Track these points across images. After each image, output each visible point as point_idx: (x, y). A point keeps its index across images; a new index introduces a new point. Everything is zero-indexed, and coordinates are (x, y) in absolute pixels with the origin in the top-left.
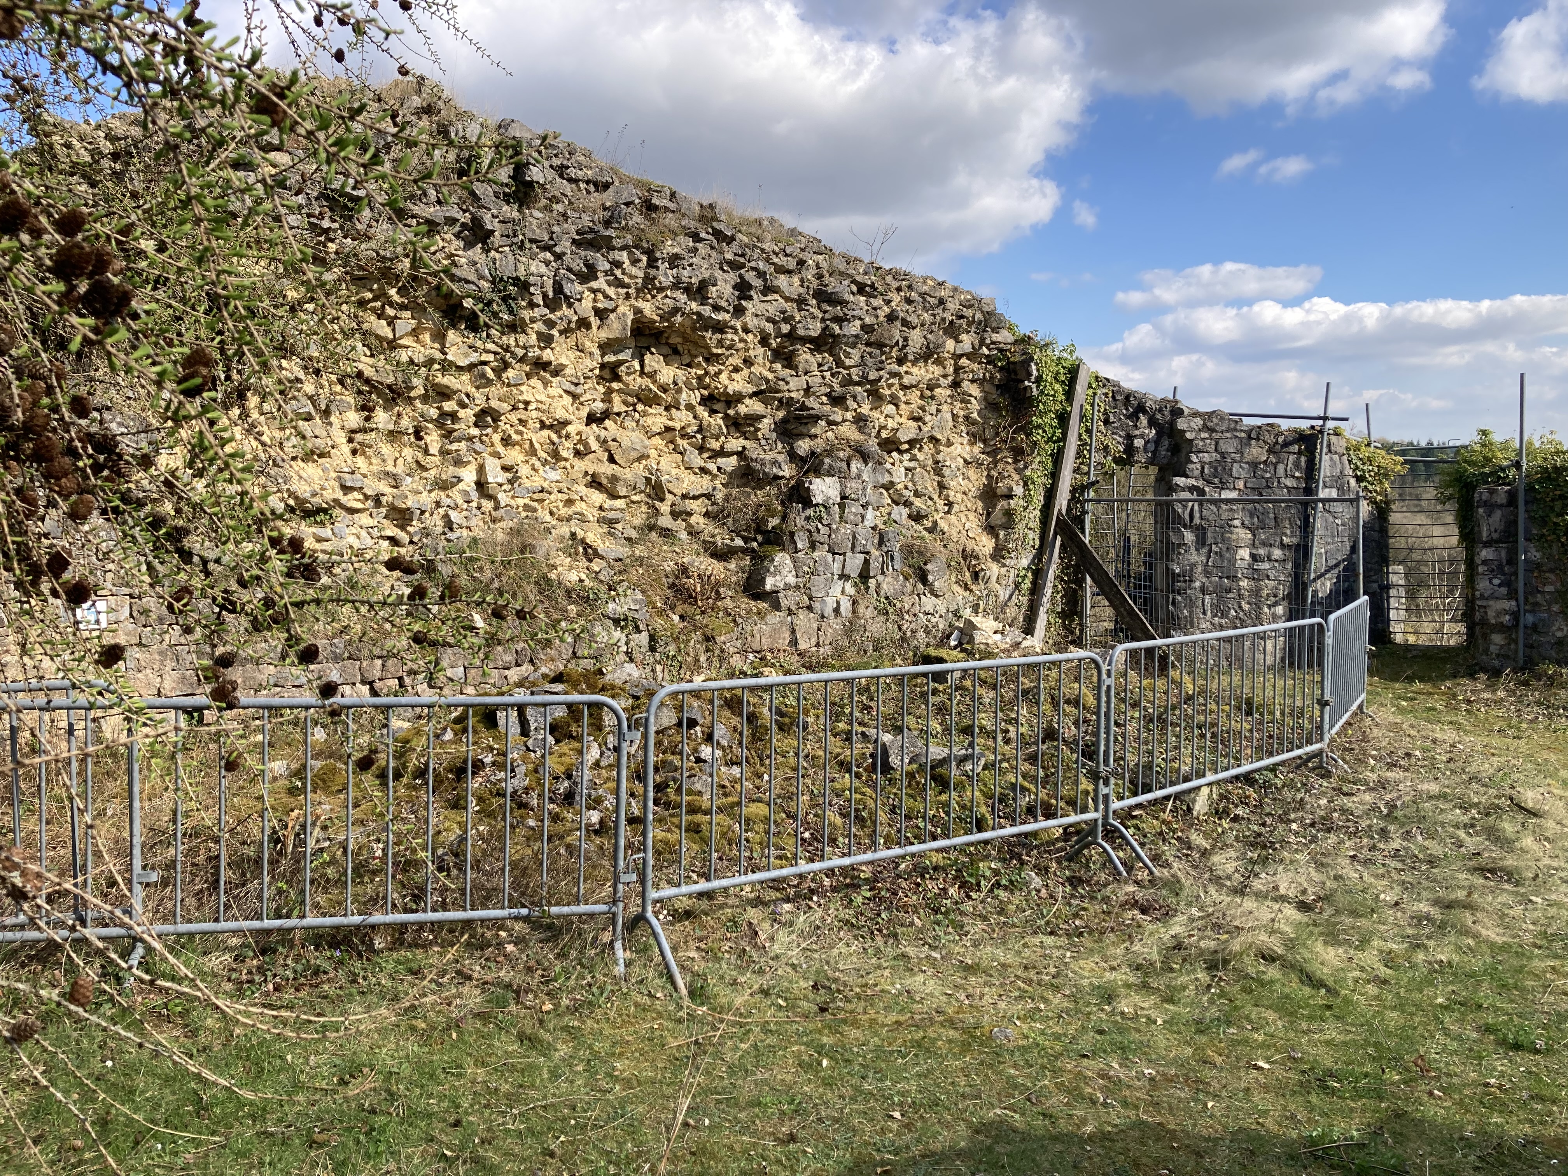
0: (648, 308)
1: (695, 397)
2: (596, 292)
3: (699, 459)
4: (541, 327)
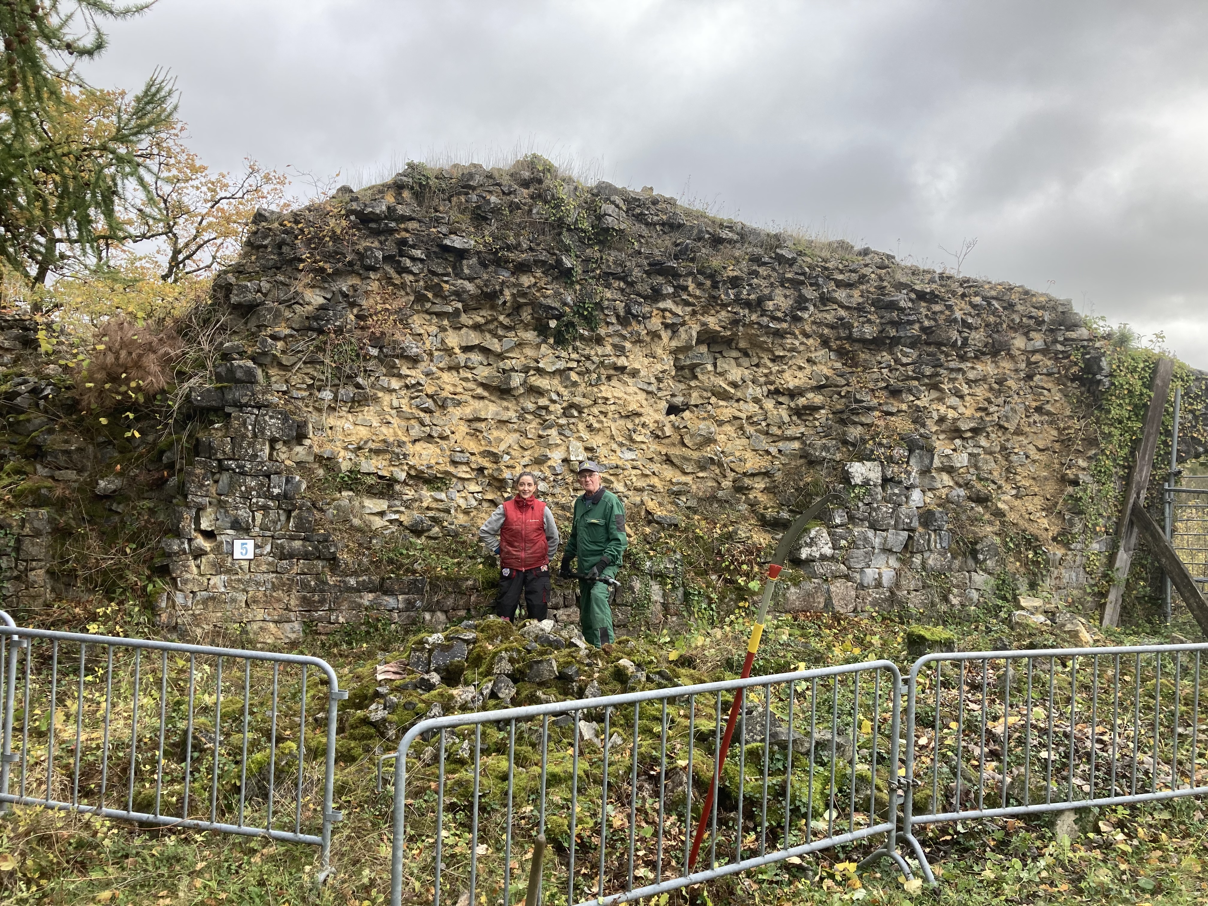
0: (712, 322)
1: (758, 392)
2: (664, 310)
3: (764, 443)
4: (616, 340)
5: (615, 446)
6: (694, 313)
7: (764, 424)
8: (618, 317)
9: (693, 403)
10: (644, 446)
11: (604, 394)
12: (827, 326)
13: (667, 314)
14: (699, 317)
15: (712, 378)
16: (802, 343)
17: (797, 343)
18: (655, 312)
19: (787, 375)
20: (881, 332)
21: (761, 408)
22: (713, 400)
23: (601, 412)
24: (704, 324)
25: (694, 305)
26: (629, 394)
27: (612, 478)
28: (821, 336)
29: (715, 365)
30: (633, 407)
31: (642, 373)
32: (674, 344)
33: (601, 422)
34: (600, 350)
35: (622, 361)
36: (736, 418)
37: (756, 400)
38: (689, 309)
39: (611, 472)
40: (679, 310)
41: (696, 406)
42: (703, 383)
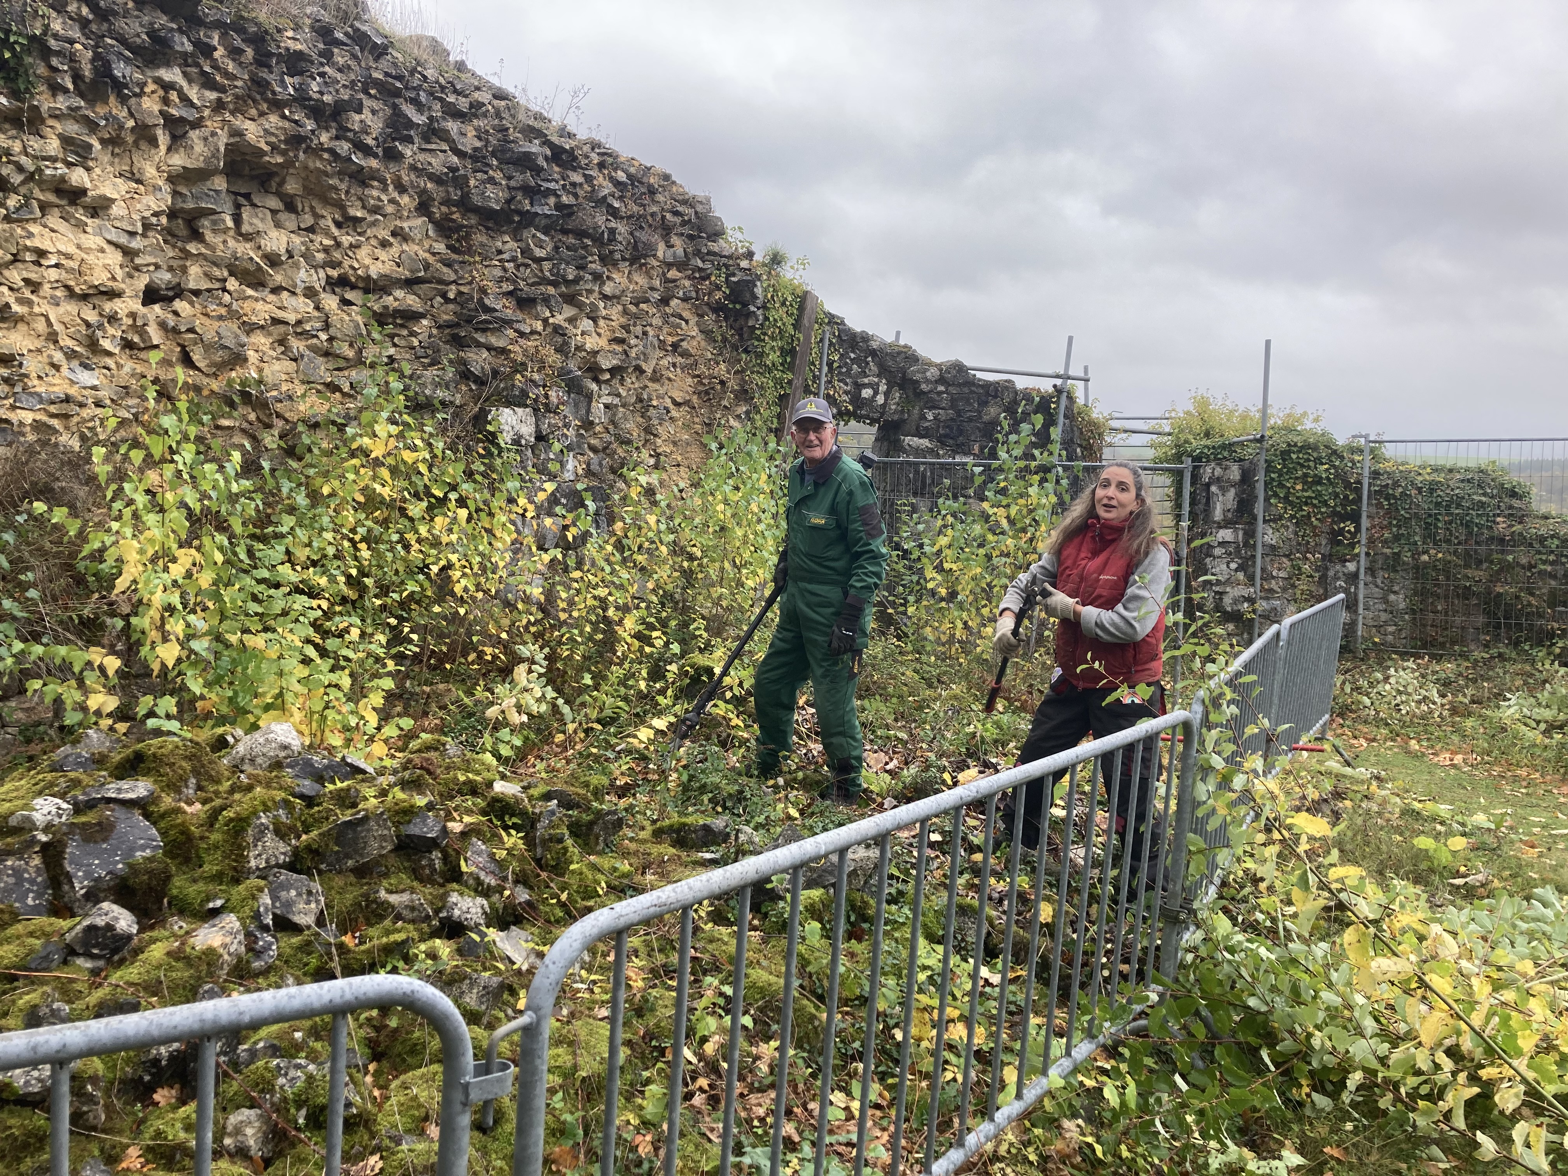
0: (252, 131)
1: (317, 279)
2: (167, 87)
3: (323, 370)
4: (72, 128)
5: (58, 356)
6: (219, 106)
7: (324, 336)
8: (77, 77)
9: (192, 285)
10: (110, 362)
11: (36, 243)
12: (432, 177)
13: (174, 96)
14: (228, 116)
15: (231, 243)
16: (392, 201)
17: (384, 198)
18: (150, 87)
19: (363, 254)
20: (508, 202)
21: (317, 308)
22: (232, 284)
23: (27, 281)
24: (237, 133)
25: (222, 89)
26: (88, 251)
27: (55, 423)
28: (423, 192)
29: (237, 219)
30: (100, 278)
31: (117, 210)
32: (178, 160)
33: (29, 303)
34: (35, 144)
35: (78, 177)
36: (276, 321)
37: (310, 293)
38: (212, 95)
39: (53, 409)
40: (193, 93)
41: (197, 293)
42: (213, 249)
